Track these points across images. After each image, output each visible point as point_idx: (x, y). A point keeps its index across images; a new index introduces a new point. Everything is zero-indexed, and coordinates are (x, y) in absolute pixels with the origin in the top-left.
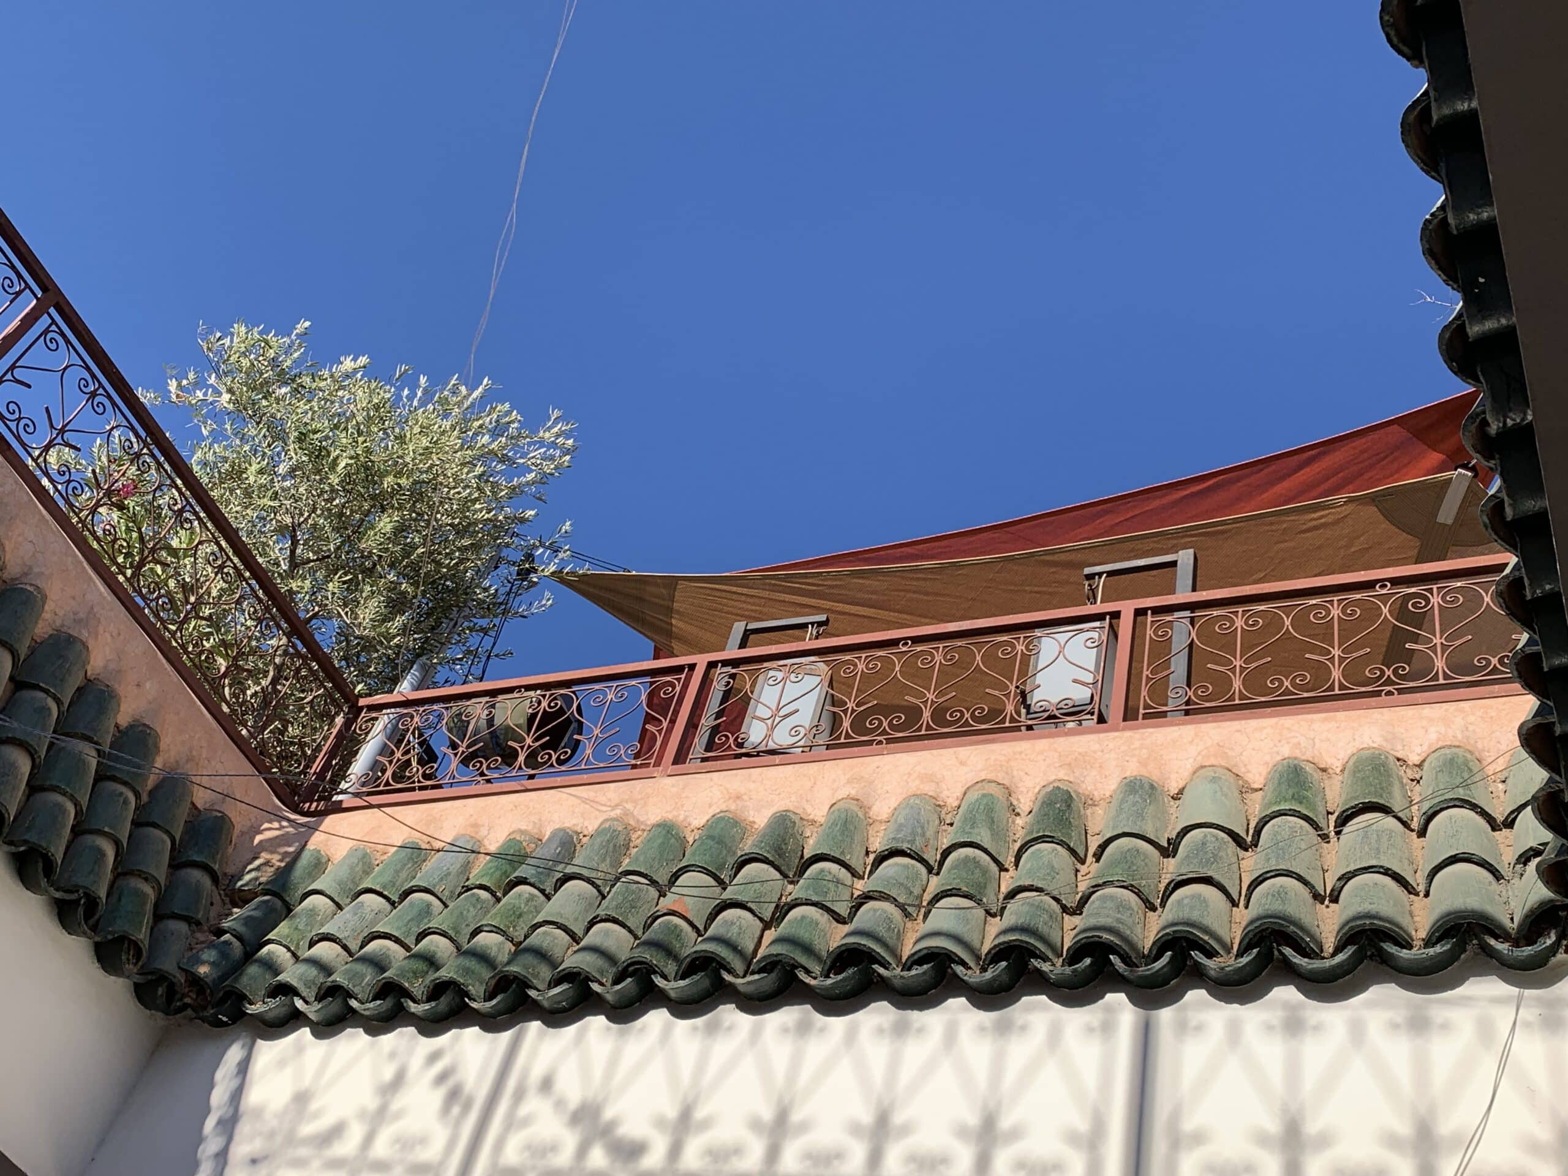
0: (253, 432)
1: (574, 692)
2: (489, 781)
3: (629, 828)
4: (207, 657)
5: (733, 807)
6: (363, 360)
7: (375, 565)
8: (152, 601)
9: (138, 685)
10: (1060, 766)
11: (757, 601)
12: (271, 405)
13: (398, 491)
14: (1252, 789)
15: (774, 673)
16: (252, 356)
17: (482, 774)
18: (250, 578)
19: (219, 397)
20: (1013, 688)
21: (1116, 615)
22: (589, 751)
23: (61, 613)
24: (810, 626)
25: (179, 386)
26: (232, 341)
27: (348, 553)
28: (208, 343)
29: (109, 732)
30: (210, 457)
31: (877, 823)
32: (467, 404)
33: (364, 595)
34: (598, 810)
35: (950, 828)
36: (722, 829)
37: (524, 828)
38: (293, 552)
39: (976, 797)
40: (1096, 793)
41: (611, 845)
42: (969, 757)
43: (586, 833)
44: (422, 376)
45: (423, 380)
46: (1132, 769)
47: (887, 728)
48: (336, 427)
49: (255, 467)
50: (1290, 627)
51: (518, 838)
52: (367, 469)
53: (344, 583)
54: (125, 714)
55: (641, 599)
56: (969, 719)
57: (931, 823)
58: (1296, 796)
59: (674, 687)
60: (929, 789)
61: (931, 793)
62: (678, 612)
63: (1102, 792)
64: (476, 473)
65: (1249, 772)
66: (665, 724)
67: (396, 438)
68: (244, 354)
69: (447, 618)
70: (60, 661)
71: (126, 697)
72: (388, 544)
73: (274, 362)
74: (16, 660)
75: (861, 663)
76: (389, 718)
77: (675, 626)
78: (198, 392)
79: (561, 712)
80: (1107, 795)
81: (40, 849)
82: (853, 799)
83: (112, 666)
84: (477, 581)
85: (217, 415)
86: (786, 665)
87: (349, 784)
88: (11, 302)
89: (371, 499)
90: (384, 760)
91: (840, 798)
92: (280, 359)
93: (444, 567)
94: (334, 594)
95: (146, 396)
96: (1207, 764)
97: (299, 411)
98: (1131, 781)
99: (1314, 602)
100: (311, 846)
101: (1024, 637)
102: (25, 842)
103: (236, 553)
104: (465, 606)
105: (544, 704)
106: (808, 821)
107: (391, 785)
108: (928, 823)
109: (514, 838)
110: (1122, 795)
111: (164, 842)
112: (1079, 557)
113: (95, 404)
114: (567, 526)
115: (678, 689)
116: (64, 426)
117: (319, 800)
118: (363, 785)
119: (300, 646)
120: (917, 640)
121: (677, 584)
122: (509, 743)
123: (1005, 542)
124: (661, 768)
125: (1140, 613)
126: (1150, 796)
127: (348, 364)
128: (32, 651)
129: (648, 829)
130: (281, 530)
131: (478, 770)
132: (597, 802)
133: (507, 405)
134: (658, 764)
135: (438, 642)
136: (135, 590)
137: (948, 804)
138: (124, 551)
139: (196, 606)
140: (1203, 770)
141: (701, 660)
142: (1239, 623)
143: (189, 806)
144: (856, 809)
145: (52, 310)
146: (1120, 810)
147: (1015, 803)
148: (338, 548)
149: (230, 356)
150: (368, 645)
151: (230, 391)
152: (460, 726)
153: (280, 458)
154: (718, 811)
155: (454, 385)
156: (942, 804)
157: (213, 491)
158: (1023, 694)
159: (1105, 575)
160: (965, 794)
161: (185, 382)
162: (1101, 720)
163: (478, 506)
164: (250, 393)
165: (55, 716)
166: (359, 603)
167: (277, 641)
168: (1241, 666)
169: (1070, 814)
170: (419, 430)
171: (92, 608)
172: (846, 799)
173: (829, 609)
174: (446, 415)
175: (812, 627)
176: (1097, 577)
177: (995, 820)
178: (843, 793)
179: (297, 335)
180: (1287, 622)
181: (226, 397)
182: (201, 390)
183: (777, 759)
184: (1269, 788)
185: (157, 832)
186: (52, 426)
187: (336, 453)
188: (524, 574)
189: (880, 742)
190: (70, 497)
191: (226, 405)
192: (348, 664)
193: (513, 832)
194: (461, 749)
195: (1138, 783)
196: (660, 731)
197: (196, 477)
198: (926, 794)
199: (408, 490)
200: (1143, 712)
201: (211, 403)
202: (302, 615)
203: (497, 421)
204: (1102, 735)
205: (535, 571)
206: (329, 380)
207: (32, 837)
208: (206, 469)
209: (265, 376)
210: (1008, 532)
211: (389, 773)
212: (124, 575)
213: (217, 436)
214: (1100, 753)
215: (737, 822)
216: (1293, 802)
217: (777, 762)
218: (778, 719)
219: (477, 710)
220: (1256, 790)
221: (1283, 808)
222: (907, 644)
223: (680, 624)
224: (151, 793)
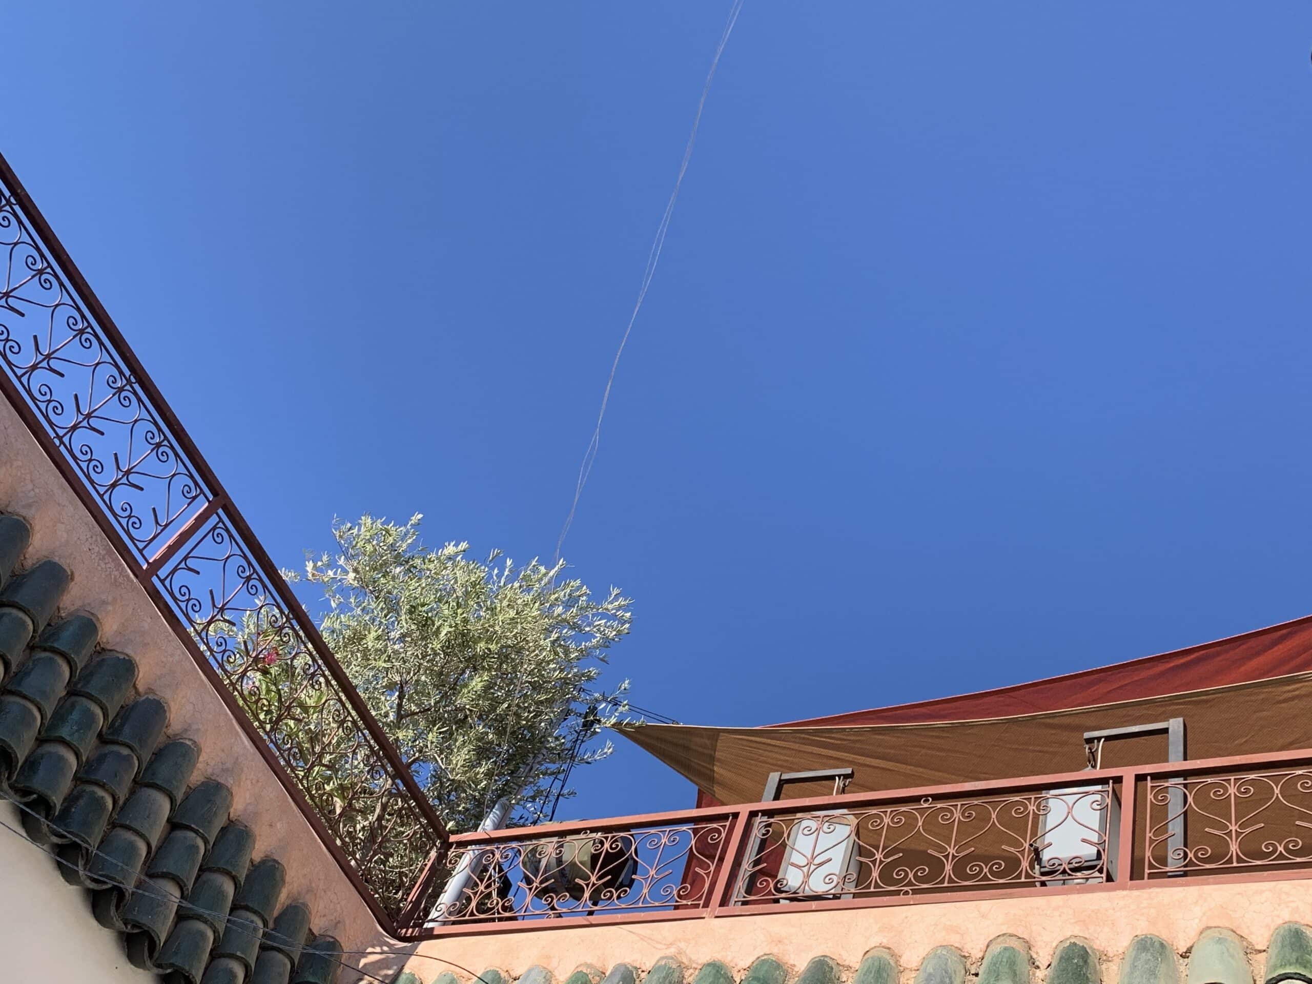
0: (373, 605)
1: (632, 835)
2: (560, 916)
3: (683, 966)
4: (328, 799)
5: (775, 950)
6: (464, 545)
7: (466, 717)
8: (285, 751)
9: (271, 825)
10: (1076, 923)
11: (788, 752)
12: (388, 582)
13: (488, 655)
14: (1256, 950)
15: (808, 822)
16: (375, 543)
17: (553, 908)
18: (364, 729)
19: (347, 575)
20: (1027, 845)
21: (1118, 780)
22: (645, 891)
23: (212, 763)
24: (837, 778)
25: (315, 566)
26: (359, 530)
27: (445, 707)
28: (340, 532)
29: (244, 868)
30: (337, 626)
31: (907, 971)
32: (545, 580)
33: (457, 744)
34: (654, 947)
35: (974, 978)
36: (766, 971)
37: (589, 962)
38: (400, 705)
39: (999, 950)
40: (1109, 949)
41: (667, 981)
42: (990, 910)
43: (644, 969)
44: (508, 560)
45: (509, 562)
46: (1143, 928)
47: (912, 879)
48: (440, 601)
49: (373, 634)
50: (1279, 795)
51: (585, 971)
52: (463, 635)
53: (440, 733)
54: (258, 851)
55: (687, 748)
56: (988, 874)
57: (957, 973)
58: (1300, 960)
59: (720, 833)
60: (955, 940)
61: (957, 945)
62: (719, 760)
63: (1115, 949)
64: (552, 639)
65: (1251, 933)
66: (712, 868)
67: (487, 609)
68: (369, 541)
69: (524, 763)
70: (209, 805)
71: (260, 835)
72: (479, 700)
73: (392, 547)
74: (174, 804)
75: (887, 817)
76: (474, 853)
77: (717, 773)
78: (329, 571)
79: (621, 853)
80: (1120, 952)
81: (183, 972)
82: (883, 947)
83: (251, 808)
84: (549, 731)
85: (344, 591)
86: (819, 817)
87: (439, 913)
88: (189, 505)
89: (466, 661)
90: (469, 892)
91: (873, 946)
92: (398, 545)
93: (523, 720)
94: (432, 743)
95: (286, 575)
96: (1213, 925)
97: (411, 588)
98: (1142, 940)
99: (1300, 772)
100: (406, 970)
101: (1035, 798)
102: (172, 965)
103: (354, 708)
104: (539, 753)
105: (607, 845)
106: (843, 966)
107: (475, 915)
108: (955, 973)
109: (581, 971)
110: (1134, 952)
111: (285, 965)
112: (1077, 721)
113: (249, 587)
114: (626, 684)
115: (723, 835)
116: (224, 605)
117: (414, 927)
118: (450, 914)
119: (402, 787)
120: (937, 797)
121: (718, 735)
122: (576, 880)
123: (1008, 705)
124: (709, 909)
125: (1140, 778)
126: (1161, 954)
127: (450, 549)
128: (187, 797)
129: (700, 967)
130: (391, 687)
131: (549, 904)
132: (653, 940)
133: (578, 581)
134: (706, 905)
135: (516, 784)
136: (272, 741)
137: (972, 955)
138: (265, 708)
139: (321, 756)
140: (1209, 932)
141: (744, 809)
142: (1232, 790)
143: (307, 931)
144: (888, 957)
145: (220, 511)
146: (1134, 967)
147: (1035, 956)
148: (436, 703)
149: (357, 543)
150: (458, 786)
151: (356, 570)
152: (533, 864)
153: (393, 627)
154: (762, 954)
155: (534, 566)
156: (967, 955)
157: (337, 653)
158: (1037, 852)
159: (1103, 740)
160: (988, 946)
161: (320, 564)
162: (1109, 879)
163: (552, 666)
164: (372, 573)
165: (202, 853)
166: (452, 750)
167: (384, 783)
168: (1236, 831)
169: (1087, 969)
170: (507, 603)
171: (237, 759)
172: (878, 947)
173: (851, 761)
174: (529, 589)
175: (839, 779)
176: (1096, 741)
177: (1018, 973)
178: (874, 941)
179: (412, 525)
180: (1277, 791)
181: (352, 575)
182: (332, 570)
183: (814, 905)
184: (1273, 951)
185: (280, 956)
186: (214, 605)
187: (440, 623)
188: (588, 725)
189: (906, 893)
190: (225, 663)
191: (351, 582)
192: (440, 802)
193: (581, 965)
194: (535, 885)
195: (1149, 942)
196: (708, 874)
197: (325, 643)
198: (952, 946)
199: (496, 653)
200: (1149, 871)
201: (340, 581)
202: (404, 760)
203: (570, 595)
204: (1112, 894)
205: (599, 721)
206: (435, 562)
207: (178, 961)
208: (333, 636)
209: (384, 558)
210: (1012, 697)
211: (473, 904)
212: (264, 729)
213: (344, 608)
214: (1111, 911)
215: (779, 965)
216: (1298, 966)
217: (814, 908)
218: (813, 867)
219: (549, 847)
220: (1260, 951)
221: (1289, 971)
222: (928, 800)
223: (721, 771)
224: (277, 920)
